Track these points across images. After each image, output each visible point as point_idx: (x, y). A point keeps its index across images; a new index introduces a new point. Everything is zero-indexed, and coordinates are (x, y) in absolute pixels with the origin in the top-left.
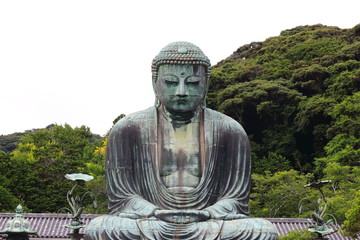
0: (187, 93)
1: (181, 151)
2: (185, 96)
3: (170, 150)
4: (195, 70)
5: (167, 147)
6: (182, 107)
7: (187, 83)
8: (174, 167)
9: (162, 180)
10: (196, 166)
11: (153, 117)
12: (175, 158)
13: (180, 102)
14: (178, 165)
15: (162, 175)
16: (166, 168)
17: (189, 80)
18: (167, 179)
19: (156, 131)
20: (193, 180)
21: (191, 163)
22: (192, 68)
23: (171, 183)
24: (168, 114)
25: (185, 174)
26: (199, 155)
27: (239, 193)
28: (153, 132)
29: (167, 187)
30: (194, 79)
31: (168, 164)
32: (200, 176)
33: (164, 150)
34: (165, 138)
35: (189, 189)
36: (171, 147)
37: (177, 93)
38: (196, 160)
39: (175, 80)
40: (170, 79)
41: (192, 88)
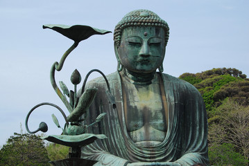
0: (150, 53)
1: (145, 108)
2: (148, 56)
3: (136, 107)
4: (157, 31)
5: (132, 104)
6: (145, 67)
7: (150, 44)
8: (140, 123)
9: (129, 135)
10: (161, 121)
11: (116, 79)
12: (140, 114)
13: (143, 62)
14: (144, 121)
15: (129, 131)
16: (132, 123)
17: (151, 42)
18: (134, 134)
19: (120, 90)
20: (160, 134)
21: (156, 118)
22: (154, 30)
23: (138, 138)
24: (130, 76)
25: (151, 129)
26: (163, 111)
27: (201, 147)
28: (117, 91)
29: (135, 142)
30: (156, 40)
31: (134, 120)
32: (165, 131)
33: (130, 107)
34: (130, 97)
35: (156, 143)
36: (136, 104)
37: (141, 53)
38: (160, 116)
39: (139, 41)
40: (133, 40)
41: (154, 49)
